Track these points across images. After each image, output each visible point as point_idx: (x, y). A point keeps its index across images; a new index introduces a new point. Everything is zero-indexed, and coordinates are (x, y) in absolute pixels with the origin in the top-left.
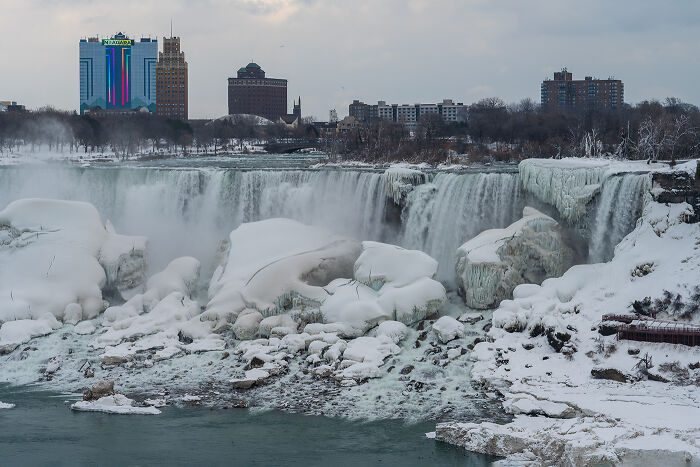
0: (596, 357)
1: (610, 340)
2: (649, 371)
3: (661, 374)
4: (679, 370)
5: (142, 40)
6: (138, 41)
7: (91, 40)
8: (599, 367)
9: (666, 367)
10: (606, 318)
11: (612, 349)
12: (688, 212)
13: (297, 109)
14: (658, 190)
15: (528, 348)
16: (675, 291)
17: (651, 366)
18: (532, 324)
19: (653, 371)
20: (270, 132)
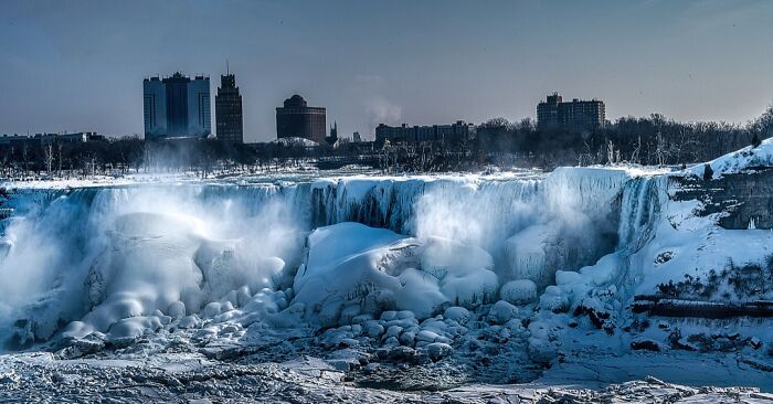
0: (632, 331)
1: (642, 317)
2: (680, 341)
3: (689, 344)
4: (704, 340)
5: (197, 78)
6: (193, 79)
7: (152, 79)
8: (637, 340)
9: (693, 338)
10: (637, 298)
11: (646, 325)
12: (699, 208)
13: (334, 132)
14: (673, 191)
15: (573, 325)
16: (694, 275)
17: (680, 337)
18: (574, 306)
19: (683, 342)
20: (317, 152)
